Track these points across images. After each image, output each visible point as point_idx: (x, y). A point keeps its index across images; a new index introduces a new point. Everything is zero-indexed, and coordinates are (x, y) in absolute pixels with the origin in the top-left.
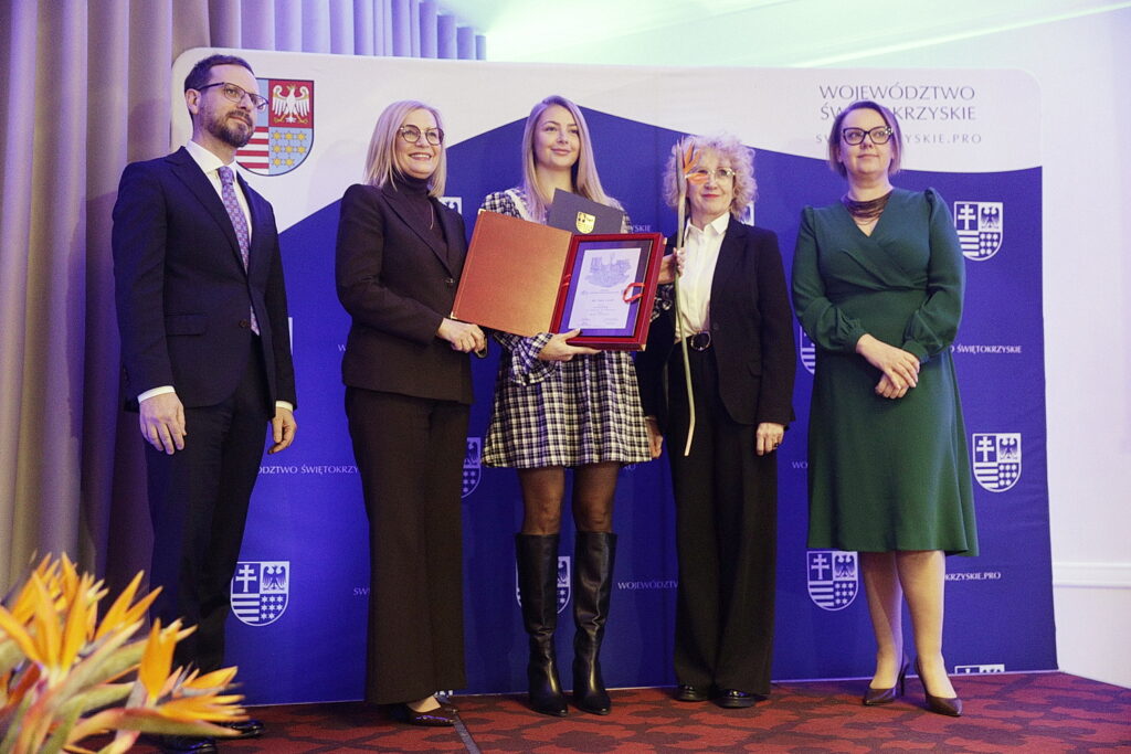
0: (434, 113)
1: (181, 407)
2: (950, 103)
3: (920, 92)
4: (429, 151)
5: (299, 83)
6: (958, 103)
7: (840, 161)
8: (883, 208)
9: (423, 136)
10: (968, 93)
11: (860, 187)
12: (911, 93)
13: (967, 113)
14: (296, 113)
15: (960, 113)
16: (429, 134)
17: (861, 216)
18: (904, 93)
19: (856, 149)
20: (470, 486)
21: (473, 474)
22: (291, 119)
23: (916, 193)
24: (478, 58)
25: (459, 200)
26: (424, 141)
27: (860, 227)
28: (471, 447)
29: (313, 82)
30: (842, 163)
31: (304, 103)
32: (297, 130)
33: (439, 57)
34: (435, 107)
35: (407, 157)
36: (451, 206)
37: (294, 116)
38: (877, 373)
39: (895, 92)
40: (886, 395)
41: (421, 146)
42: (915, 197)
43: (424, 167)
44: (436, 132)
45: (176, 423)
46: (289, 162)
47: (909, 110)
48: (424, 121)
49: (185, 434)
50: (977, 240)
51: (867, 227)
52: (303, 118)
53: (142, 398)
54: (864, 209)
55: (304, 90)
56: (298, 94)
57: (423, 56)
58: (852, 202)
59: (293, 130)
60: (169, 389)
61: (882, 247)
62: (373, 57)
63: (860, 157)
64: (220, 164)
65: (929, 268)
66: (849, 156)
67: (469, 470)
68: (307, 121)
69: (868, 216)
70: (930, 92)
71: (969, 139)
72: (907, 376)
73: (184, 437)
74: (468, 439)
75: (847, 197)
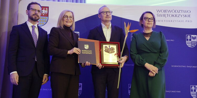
0: (72, 13)
1: (18, 76)
2: (185, 14)
3: (179, 11)
4: (70, 21)
5: (45, 7)
6: (187, 14)
7: (142, 24)
8: (151, 35)
9: (69, 18)
10: (189, 12)
11: (146, 30)
12: (177, 11)
13: (189, 16)
14: (45, 13)
15: (187, 16)
16: (70, 17)
17: (146, 36)
18: (175, 11)
19: (147, 22)
20: (79, 94)
21: (80, 91)
22: (44, 15)
23: (158, 32)
24: (84, 3)
25: (79, 32)
26: (69, 19)
27: (146, 39)
28: (80, 85)
29: (48, 7)
30: (143, 24)
31: (46, 11)
32: (45, 17)
33: (76, 2)
34: (72, 11)
35: (65, 22)
36: (77, 33)
37: (44, 14)
38: (149, 71)
39: (173, 11)
40: (151, 76)
41: (68, 20)
42: (158, 33)
43: (69, 24)
44: (72, 17)
45: (16, 80)
46: (43, 24)
47: (176, 15)
48: (69, 14)
49: (18, 82)
50: (191, 43)
51: (148, 39)
52: (46, 15)
53: (11, 74)
54: (147, 35)
55: (47, 9)
56: (45, 9)
57: (72, 2)
58: (144, 33)
59: (44, 17)
60: (16, 72)
61: (151, 43)
62: (62, 2)
63: (148, 24)
64: (32, 25)
65: (161, 48)
66: (145, 23)
67: (79, 90)
68: (47, 15)
69: (148, 36)
70: (181, 11)
71: (189, 21)
72: (156, 71)
73: (18, 83)
74: (79, 84)
75: (143, 32)
